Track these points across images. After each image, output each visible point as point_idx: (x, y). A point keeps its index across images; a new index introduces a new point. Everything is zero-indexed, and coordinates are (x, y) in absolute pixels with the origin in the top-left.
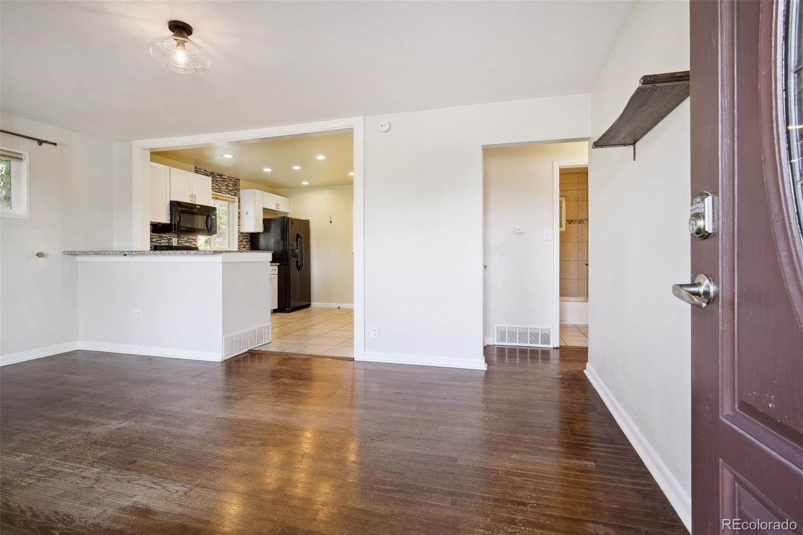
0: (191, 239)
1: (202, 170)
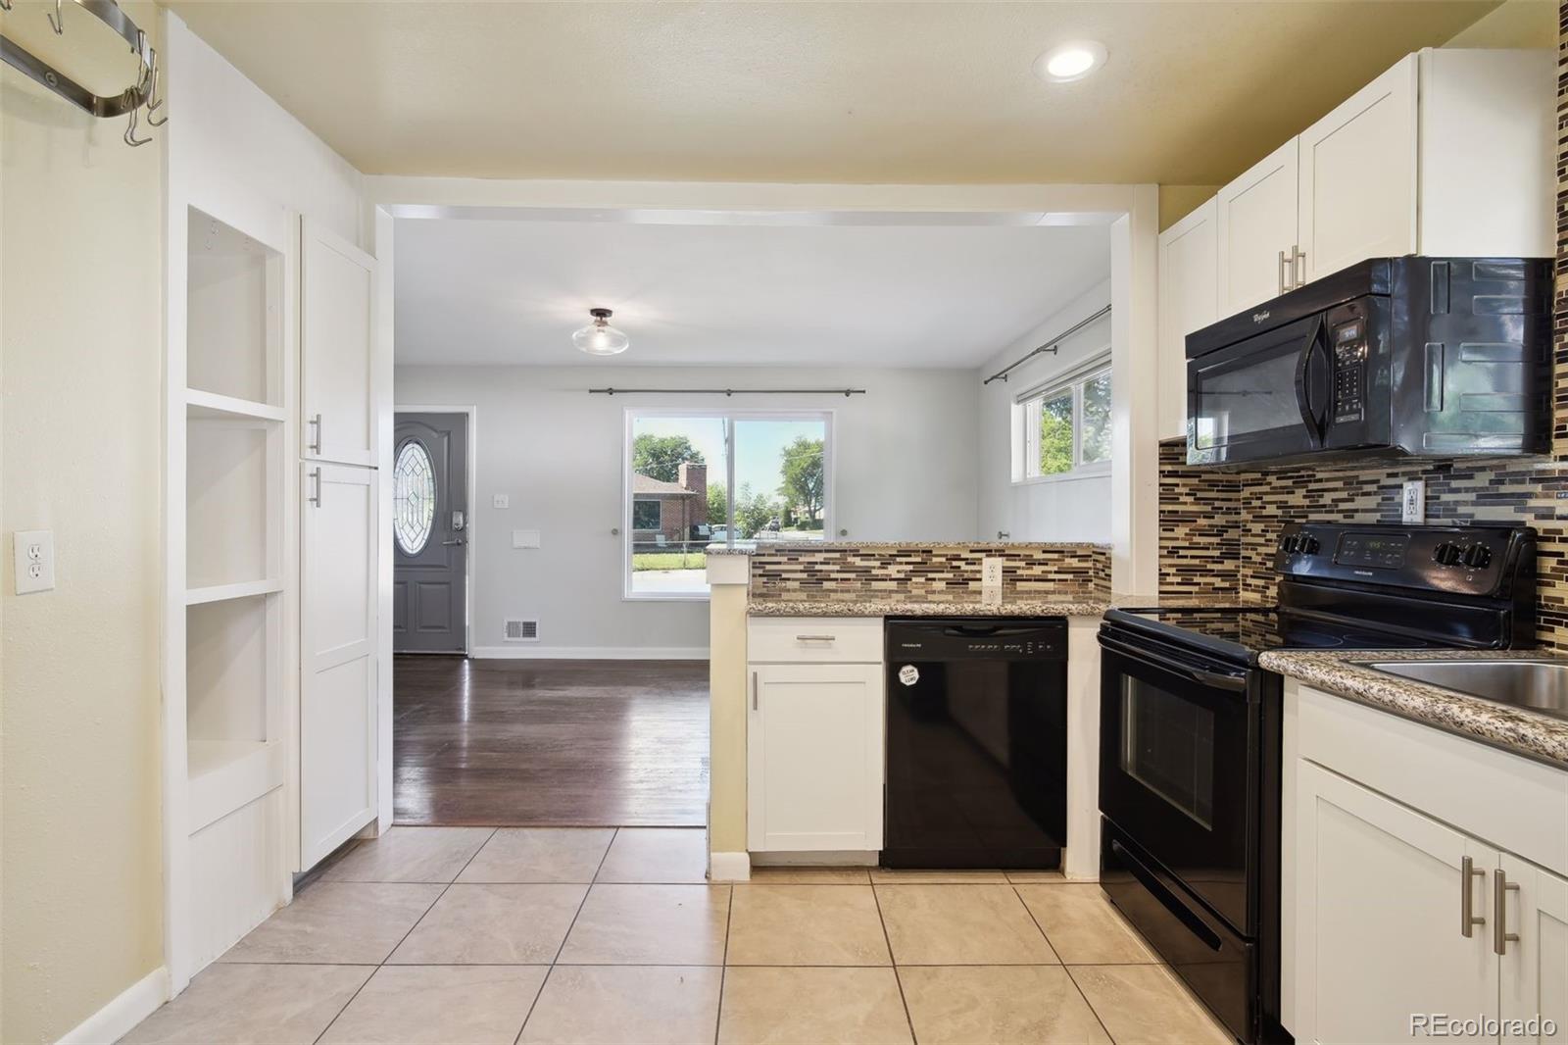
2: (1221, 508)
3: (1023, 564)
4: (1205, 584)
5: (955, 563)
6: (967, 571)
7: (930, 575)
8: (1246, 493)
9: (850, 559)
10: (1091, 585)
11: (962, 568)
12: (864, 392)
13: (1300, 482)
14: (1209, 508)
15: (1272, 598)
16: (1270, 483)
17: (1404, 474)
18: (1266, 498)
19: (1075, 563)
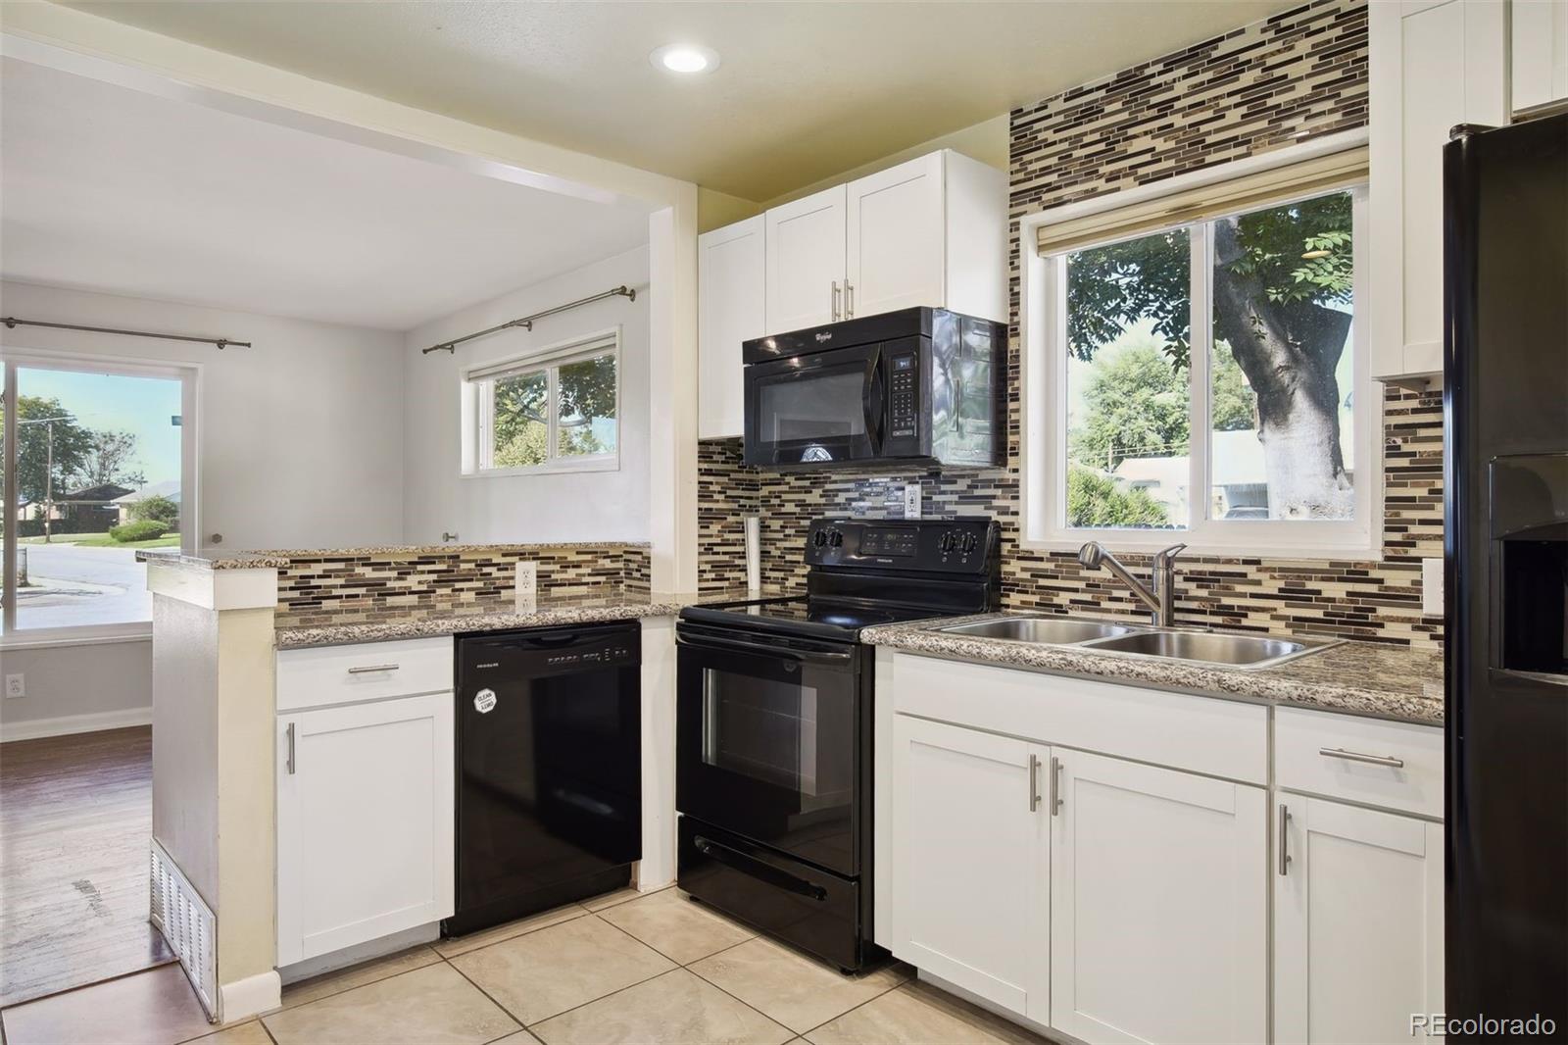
2: (745, 506)
3: (557, 567)
4: (734, 579)
5: (486, 570)
6: (498, 578)
7: (458, 585)
8: (765, 491)
9: (359, 570)
10: (622, 586)
11: (493, 576)
12: (249, 345)
13: (816, 483)
14: (735, 506)
15: (791, 588)
16: (788, 483)
17: (905, 478)
18: (785, 497)
19: (607, 564)
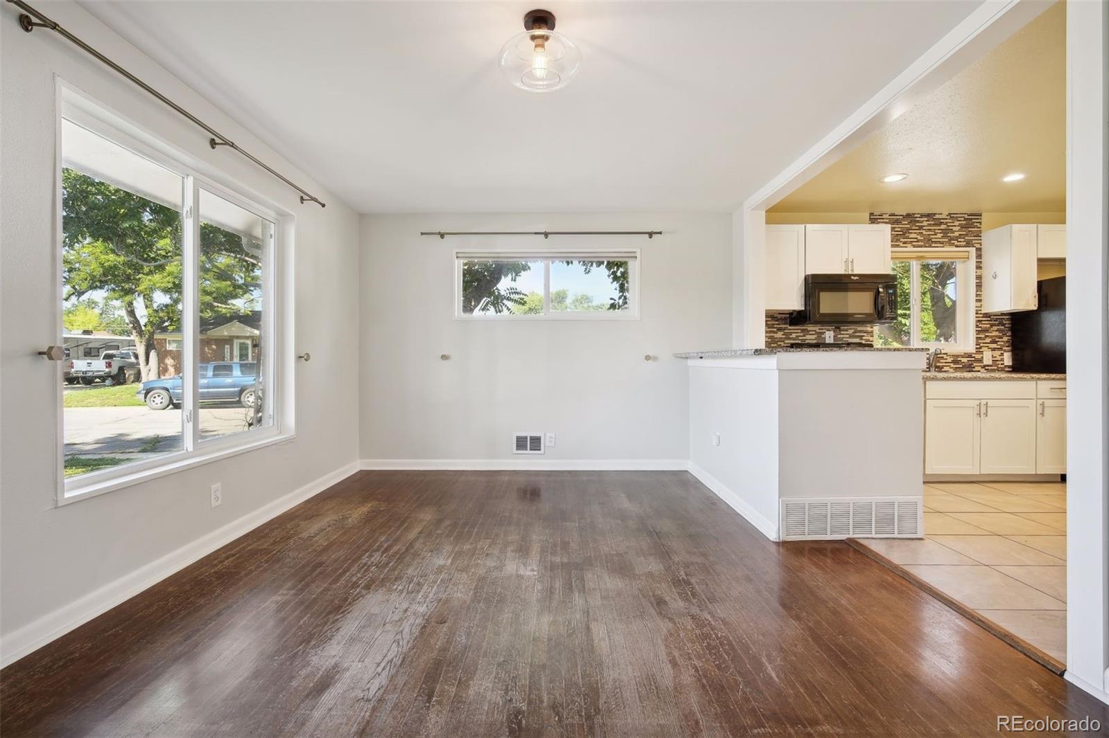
0: (861, 331)
1: (884, 216)
